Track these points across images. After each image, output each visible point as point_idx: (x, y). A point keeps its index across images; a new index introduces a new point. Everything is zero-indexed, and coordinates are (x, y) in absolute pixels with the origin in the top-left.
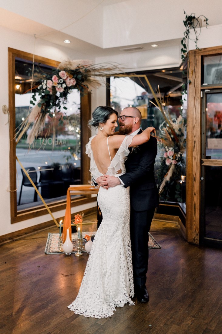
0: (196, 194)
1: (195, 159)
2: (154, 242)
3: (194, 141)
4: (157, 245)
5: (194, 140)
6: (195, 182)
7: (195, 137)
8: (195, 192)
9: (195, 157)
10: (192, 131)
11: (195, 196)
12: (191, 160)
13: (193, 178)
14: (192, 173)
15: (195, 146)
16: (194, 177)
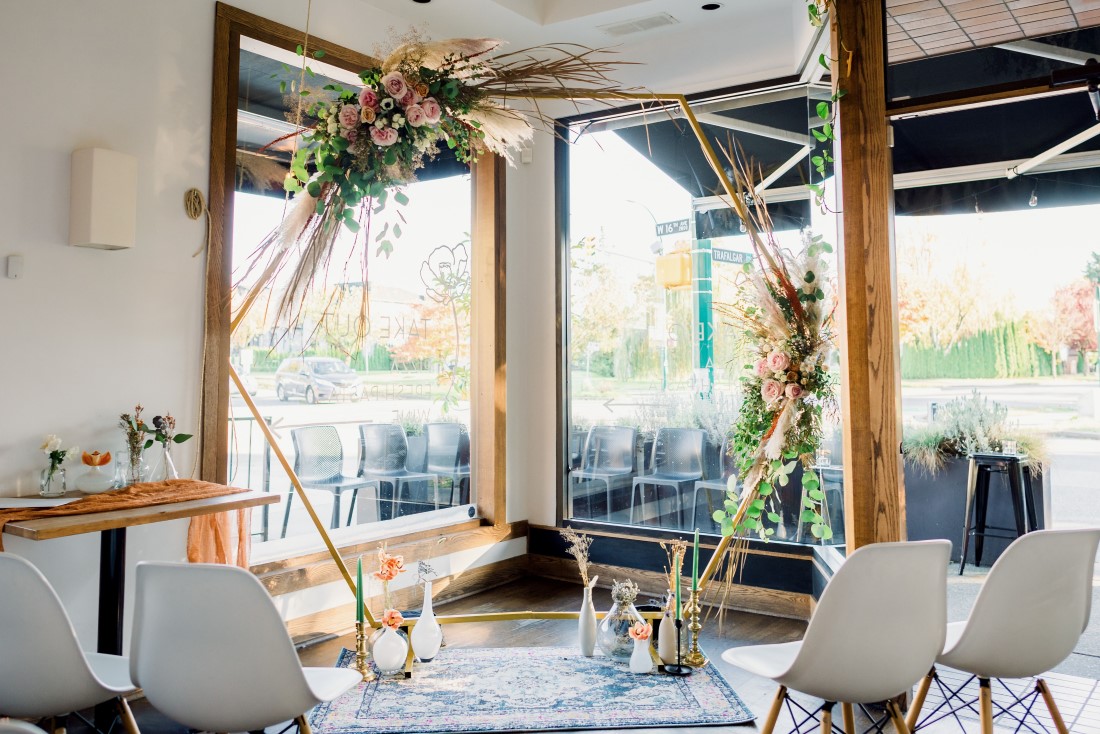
0: (887, 509)
1: (876, 373)
2: (726, 696)
3: (870, 306)
4: (739, 708)
5: (868, 303)
6: (879, 461)
7: (871, 289)
8: (883, 499)
9: (876, 367)
10: (857, 272)
11: (882, 515)
12: (861, 379)
13: (872, 444)
14: (868, 427)
15: (872, 324)
16: (877, 441)
